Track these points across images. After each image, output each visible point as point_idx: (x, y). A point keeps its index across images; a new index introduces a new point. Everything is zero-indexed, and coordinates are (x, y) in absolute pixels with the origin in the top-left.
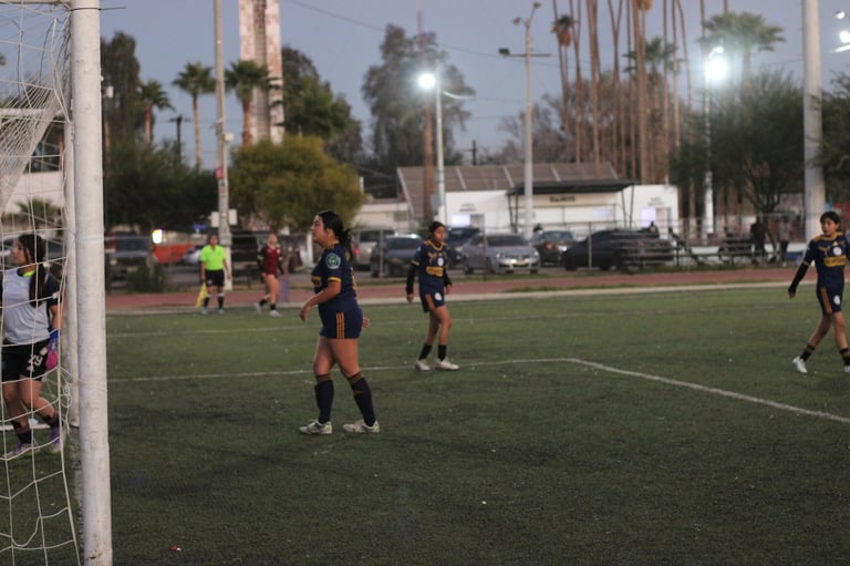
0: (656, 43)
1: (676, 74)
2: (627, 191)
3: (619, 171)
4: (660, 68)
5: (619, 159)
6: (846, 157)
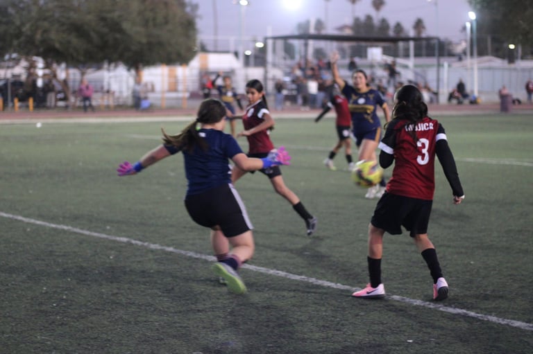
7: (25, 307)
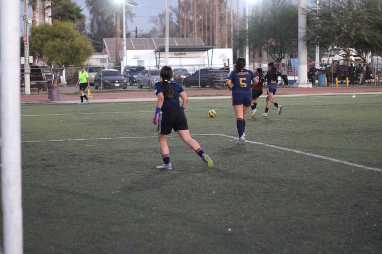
2: (210, 51)
3: (204, 42)
5: (204, 36)
6: (318, 37)
7: (354, 226)
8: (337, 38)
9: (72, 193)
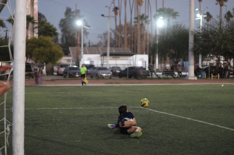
0: (143, 15)
1: (148, 24)
2: (134, 56)
3: (131, 50)
4: (144, 22)
5: (131, 47)
6: (201, 49)
8: (212, 50)
9: (51, 141)
